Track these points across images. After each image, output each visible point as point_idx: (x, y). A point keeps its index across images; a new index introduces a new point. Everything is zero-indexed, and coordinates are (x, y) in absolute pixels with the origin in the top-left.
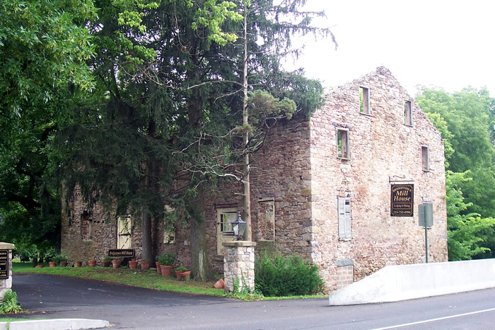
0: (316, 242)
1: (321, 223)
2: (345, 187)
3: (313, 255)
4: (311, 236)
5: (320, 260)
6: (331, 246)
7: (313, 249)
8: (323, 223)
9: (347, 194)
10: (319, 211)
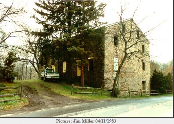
0: (106, 71)
1: (108, 65)
2: (116, 54)
3: (105, 75)
4: (104, 69)
5: (107, 77)
6: (111, 72)
7: (105, 73)
8: (109, 65)
9: (117, 56)
10: (107, 61)
